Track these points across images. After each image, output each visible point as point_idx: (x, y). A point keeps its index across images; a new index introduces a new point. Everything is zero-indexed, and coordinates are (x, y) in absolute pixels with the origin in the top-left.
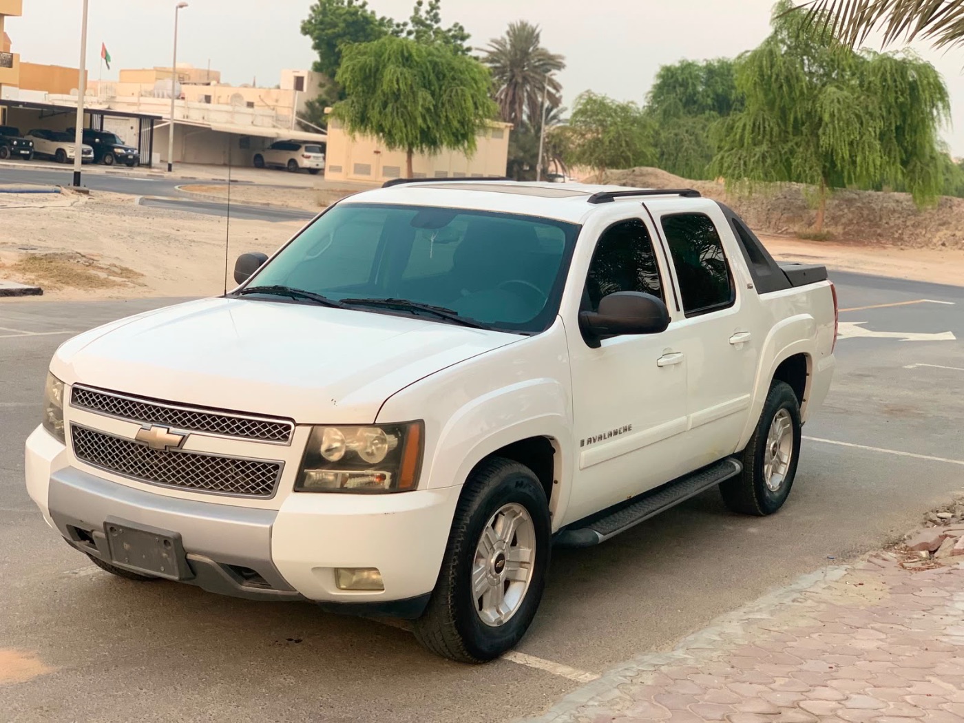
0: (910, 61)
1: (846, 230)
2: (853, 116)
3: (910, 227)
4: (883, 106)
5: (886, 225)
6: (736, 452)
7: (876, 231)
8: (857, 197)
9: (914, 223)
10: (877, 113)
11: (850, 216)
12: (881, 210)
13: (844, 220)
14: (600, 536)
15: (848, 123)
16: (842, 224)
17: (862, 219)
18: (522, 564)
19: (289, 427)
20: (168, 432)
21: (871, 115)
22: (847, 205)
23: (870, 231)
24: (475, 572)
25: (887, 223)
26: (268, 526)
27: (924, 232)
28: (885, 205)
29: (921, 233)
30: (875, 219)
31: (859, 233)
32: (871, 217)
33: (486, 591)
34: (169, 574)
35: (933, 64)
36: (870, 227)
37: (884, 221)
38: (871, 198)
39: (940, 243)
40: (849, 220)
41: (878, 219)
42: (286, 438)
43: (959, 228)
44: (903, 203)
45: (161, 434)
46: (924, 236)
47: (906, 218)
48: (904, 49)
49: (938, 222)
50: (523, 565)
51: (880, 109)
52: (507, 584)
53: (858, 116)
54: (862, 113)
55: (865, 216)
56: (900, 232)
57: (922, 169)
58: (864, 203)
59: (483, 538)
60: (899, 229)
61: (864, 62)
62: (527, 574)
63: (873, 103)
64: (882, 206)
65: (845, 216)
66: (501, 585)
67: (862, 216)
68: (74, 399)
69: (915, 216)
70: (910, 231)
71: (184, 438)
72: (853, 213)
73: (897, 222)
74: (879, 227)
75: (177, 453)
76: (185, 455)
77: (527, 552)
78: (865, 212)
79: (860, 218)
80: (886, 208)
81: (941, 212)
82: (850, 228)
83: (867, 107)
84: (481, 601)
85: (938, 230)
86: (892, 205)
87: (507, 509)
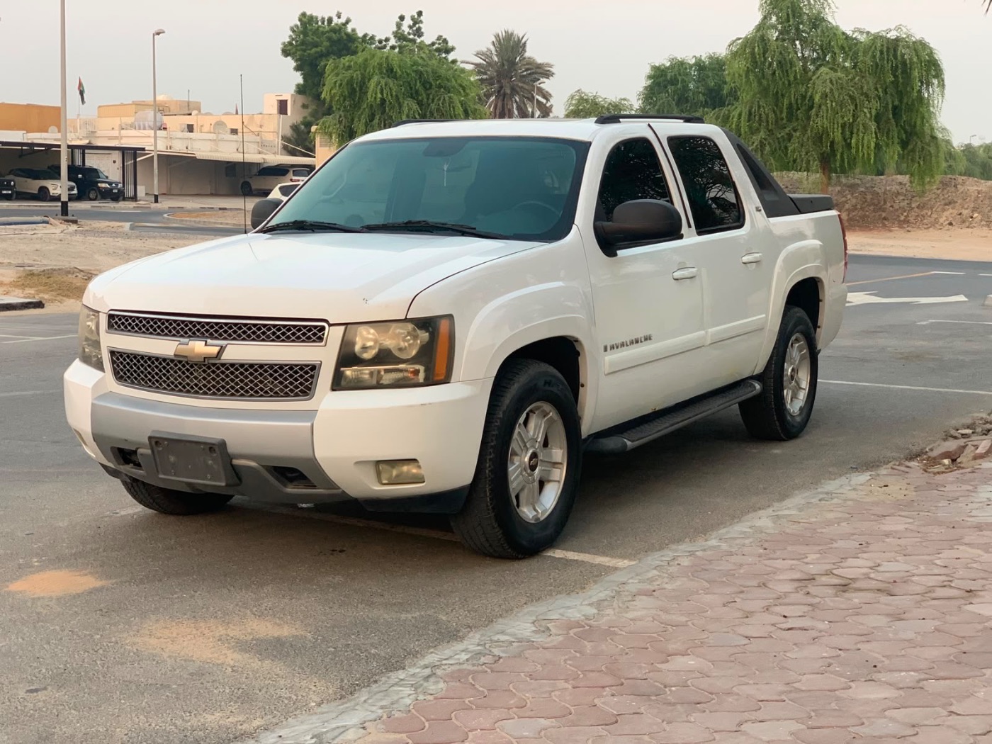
0: (903, 38)
1: (851, 216)
2: (846, 97)
3: (916, 209)
4: (879, 86)
5: (891, 208)
6: (754, 374)
7: (880, 215)
8: (859, 182)
9: (919, 205)
10: (872, 94)
11: (854, 201)
12: (885, 193)
13: (847, 206)
14: (629, 443)
15: (842, 105)
16: (847, 210)
17: (866, 204)
18: (555, 464)
19: (323, 329)
20: (206, 345)
21: (867, 96)
22: (849, 191)
23: (875, 216)
24: (511, 469)
25: (892, 206)
26: (309, 424)
27: (930, 213)
28: (888, 188)
29: (927, 214)
30: (879, 203)
31: (864, 218)
32: (876, 201)
33: (522, 489)
34: (215, 481)
35: (927, 40)
36: (874, 211)
37: (889, 205)
38: (874, 183)
39: (947, 222)
40: (853, 206)
41: (882, 203)
42: (320, 339)
43: (966, 206)
44: (907, 186)
45: (199, 348)
46: (930, 216)
47: (911, 200)
48: (896, 27)
49: (943, 202)
50: (556, 466)
51: (876, 89)
52: (542, 484)
53: (852, 98)
54: (856, 95)
55: (869, 200)
56: (905, 214)
57: (923, 148)
58: (867, 188)
59: (515, 435)
60: (905, 212)
61: (858, 42)
62: (560, 474)
63: (868, 83)
64: (886, 189)
65: (849, 201)
66: (536, 484)
67: (866, 201)
68: (110, 326)
69: (920, 197)
70: (915, 212)
71: (222, 349)
72: (856, 198)
73: (902, 204)
74: (884, 211)
75: (216, 364)
76: (223, 365)
77: (559, 453)
78: (869, 197)
79: (864, 202)
80: (889, 191)
81: (946, 191)
82: (854, 214)
83: (862, 88)
84: (517, 497)
85: (944, 210)
86: (895, 188)
87: (538, 408)
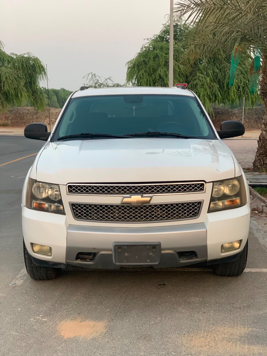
0: (31, 57)
1: (12, 122)
2: (14, 79)
3: (35, 119)
4: (23, 74)
5: (26, 119)
7: (23, 121)
8: (13, 109)
9: (36, 117)
10: (22, 77)
11: (12, 116)
12: (23, 113)
13: (10, 118)
15: (13, 81)
16: (10, 120)
17: (17, 117)
20: (142, 197)
21: (20, 78)
22: (10, 113)
23: (21, 122)
25: (26, 118)
26: (206, 230)
27: (41, 120)
28: (24, 111)
29: (40, 121)
30: (22, 117)
31: (17, 122)
32: (20, 116)
34: (152, 262)
35: (38, 58)
36: (20, 120)
37: (25, 117)
38: (18, 109)
39: (47, 124)
40: (12, 118)
41: (23, 117)
42: (202, 190)
43: (53, 118)
44: (30, 110)
46: (41, 121)
47: (33, 116)
48: (27, 53)
49: (45, 116)
51: (23, 75)
54: (17, 77)
55: (18, 116)
56: (32, 121)
58: (16, 111)
60: (31, 120)
61: (13, 58)
63: (20, 73)
64: (23, 112)
65: (10, 116)
67: (17, 116)
68: (70, 191)
69: (36, 115)
70: (36, 120)
71: (151, 197)
72: (13, 115)
73: (30, 117)
74: (24, 120)
78: (18, 115)
79: (16, 117)
80: (25, 112)
81: (45, 113)
82: (13, 121)
83: (18, 75)
85: (45, 119)
86: (26, 111)
